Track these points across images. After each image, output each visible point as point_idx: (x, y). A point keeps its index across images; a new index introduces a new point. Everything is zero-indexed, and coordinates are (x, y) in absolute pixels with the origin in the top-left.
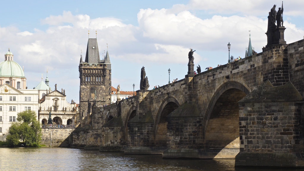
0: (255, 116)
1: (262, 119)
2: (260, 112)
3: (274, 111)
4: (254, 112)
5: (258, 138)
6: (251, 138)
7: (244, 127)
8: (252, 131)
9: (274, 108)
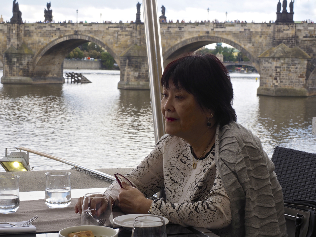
0: (285, 66)
1: (289, 68)
2: (288, 64)
3: (296, 64)
4: (285, 63)
5: (286, 79)
6: (282, 79)
7: (279, 72)
8: (283, 75)
9: (296, 62)
